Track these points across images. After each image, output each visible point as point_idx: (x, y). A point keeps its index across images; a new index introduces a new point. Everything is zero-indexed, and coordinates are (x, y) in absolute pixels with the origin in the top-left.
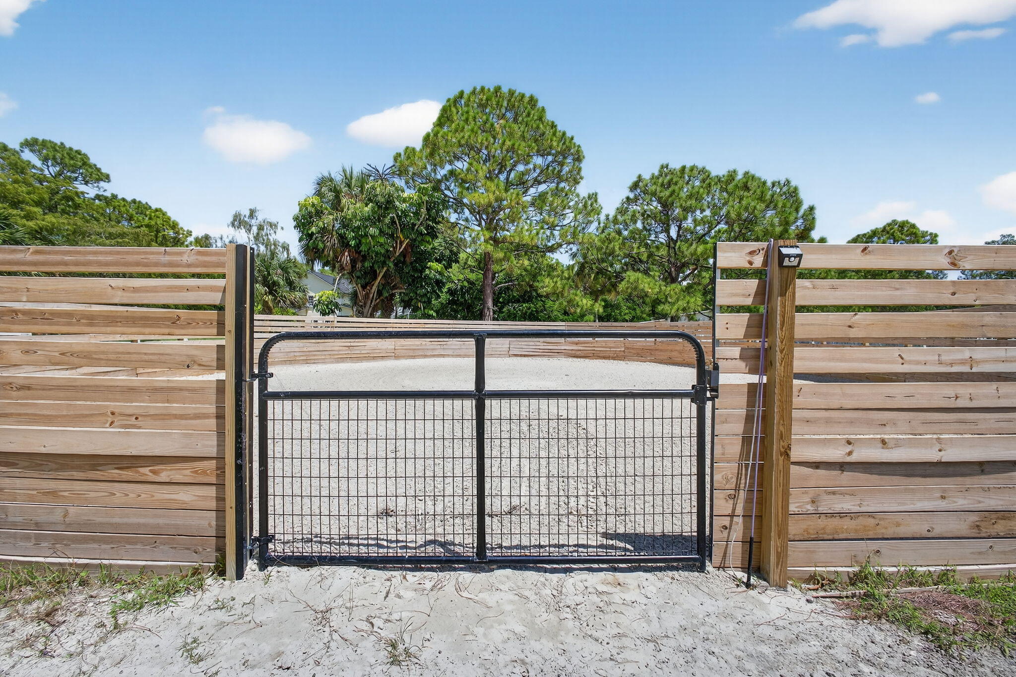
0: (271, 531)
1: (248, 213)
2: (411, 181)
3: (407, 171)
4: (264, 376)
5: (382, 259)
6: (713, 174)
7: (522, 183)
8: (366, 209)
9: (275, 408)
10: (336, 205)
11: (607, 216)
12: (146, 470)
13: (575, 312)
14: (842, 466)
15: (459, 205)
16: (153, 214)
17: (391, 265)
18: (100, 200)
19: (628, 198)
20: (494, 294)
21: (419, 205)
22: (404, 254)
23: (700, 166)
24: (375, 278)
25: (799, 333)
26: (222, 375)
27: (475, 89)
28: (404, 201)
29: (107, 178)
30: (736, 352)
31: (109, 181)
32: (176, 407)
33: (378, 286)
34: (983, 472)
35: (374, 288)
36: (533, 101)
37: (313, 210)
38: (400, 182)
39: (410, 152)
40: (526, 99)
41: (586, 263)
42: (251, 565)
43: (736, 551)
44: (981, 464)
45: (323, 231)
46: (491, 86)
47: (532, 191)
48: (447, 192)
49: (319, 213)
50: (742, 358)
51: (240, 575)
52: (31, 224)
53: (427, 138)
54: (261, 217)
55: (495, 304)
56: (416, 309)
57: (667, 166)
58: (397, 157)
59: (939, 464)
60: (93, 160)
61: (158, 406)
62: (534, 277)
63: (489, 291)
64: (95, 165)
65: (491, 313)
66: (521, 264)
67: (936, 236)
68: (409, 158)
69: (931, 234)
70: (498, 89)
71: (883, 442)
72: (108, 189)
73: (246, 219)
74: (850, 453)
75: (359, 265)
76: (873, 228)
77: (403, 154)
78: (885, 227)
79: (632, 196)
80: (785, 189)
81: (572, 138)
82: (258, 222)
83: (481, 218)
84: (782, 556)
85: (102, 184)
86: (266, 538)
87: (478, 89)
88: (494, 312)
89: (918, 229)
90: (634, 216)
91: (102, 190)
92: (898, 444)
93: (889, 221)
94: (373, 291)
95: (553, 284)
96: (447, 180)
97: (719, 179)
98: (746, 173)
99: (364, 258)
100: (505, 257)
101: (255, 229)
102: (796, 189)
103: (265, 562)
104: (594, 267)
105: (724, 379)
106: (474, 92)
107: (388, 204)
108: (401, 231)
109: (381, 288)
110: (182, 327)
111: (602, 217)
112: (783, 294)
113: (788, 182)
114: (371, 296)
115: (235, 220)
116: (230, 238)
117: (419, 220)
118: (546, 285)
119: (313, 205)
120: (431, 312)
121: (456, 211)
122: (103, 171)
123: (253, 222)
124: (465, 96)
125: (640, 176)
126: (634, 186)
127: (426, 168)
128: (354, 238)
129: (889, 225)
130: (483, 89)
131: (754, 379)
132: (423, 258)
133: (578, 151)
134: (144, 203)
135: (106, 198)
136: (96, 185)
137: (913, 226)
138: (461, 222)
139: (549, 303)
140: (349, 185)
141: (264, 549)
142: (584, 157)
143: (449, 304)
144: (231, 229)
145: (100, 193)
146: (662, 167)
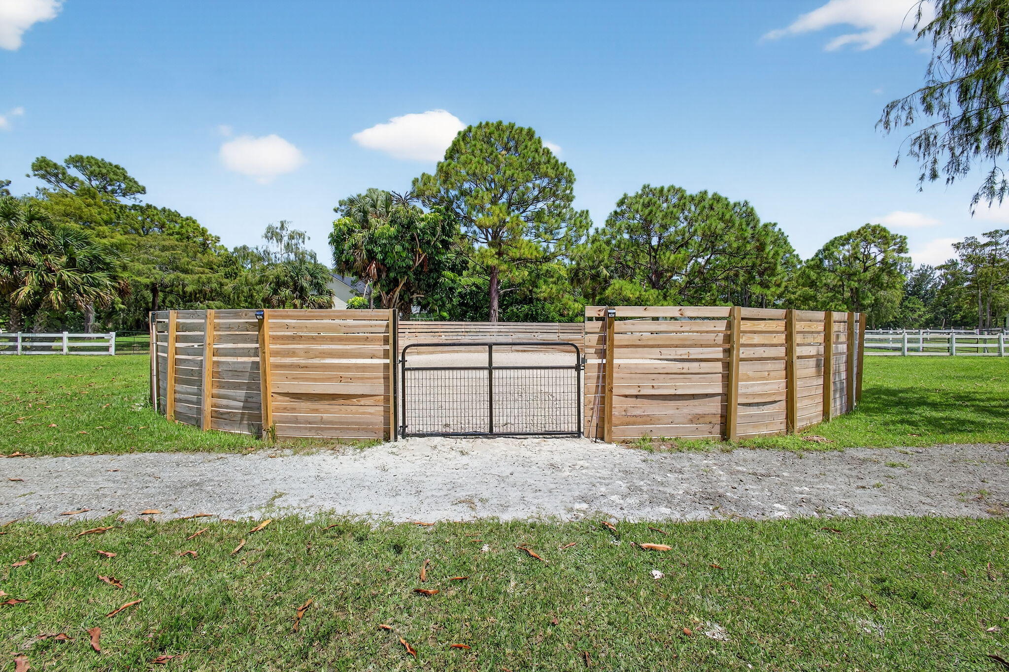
0: (406, 424)
1: (279, 225)
2: (427, 201)
3: (423, 195)
4: (403, 361)
5: (404, 270)
6: (688, 193)
7: (523, 203)
8: (392, 229)
9: (408, 374)
10: (365, 224)
11: (597, 230)
12: (355, 400)
13: (568, 314)
14: (637, 396)
15: (468, 221)
16: (184, 223)
17: (411, 274)
18: (135, 210)
19: (616, 212)
20: (499, 296)
21: (436, 224)
22: (421, 265)
23: (677, 187)
24: (398, 286)
25: (615, 343)
26: (387, 361)
27: (481, 123)
28: (423, 220)
29: (143, 191)
30: (593, 351)
31: (145, 193)
32: (367, 374)
33: (400, 292)
34: (694, 399)
35: (397, 293)
36: (530, 134)
37: (346, 229)
38: (419, 204)
39: (426, 178)
40: (524, 133)
41: (580, 269)
42: (399, 437)
43: (593, 431)
44: (693, 395)
45: (355, 246)
46: (494, 120)
47: (531, 208)
48: (458, 210)
49: (350, 231)
50: (595, 353)
51: (396, 439)
52: (105, 241)
53: (440, 168)
54: (291, 228)
55: (500, 307)
56: (432, 311)
57: (649, 186)
58: (415, 182)
59: (675, 395)
60: (130, 174)
61: (359, 374)
62: (535, 285)
63: (494, 294)
64: (133, 179)
65: (497, 315)
66: (521, 274)
67: (905, 238)
68: (425, 184)
69: (901, 237)
70: (500, 123)
71: (653, 386)
72: (143, 200)
73: (278, 230)
74: (639, 391)
75: (384, 276)
76: (850, 231)
77: (420, 179)
78: (859, 231)
79: (619, 210)
80: (744, 209)
81: (565, 164)
82: (289, 232)
83: (487, 231)
84: (610, 431)
85: (138, 196)
86: (404, 426)
87: (484, 123)
88: (499, 313)
89: (888, 232)
90: (620, 229)
91: (138, 201)
92: (659, 387)
93: (863, 225)
94: (395, 296)
95: (549, 290)
96: (458, 200)
97: (692, 198)
98: (715, 194)
99: (389, 270)
100: (508, 268)
101: (286, 239)
102: (752, 209)
103: (404, 436)
104: (587, 272)
105: (589, 361)
106: (480, 126)
107: (410, 225)
108: (420, 247)
109: (402, 294)
110: (369, 342)
111: (592, 232)
112: (609, 328)
113: (746, 204)
114: (394, 300)
115: (268, 232)
116: (264, 248)
117: (435, 236)
118: (544, 290)
119: (345, 225)
120: (445, 314)
121: (465, 225)
122: (140, 183)
123: (284, 232)
124: (473, 130)
125: (625, 195)
126: (621, 203)
127: (440, 192)
128: (381, 252)
129: (863, 228)
130: (487, 124)
131: (600, 361)
132: (438, 267)
133: (569, 175)
134: (173, 211)
135: (141, 208)
136: (133, 196)
137: (884, 230)
138: (470, 234)
139: (547, 305)
140: (374, 206)
141: (404, 430)
142: (575, 180)
143: (459, 305)
144: (265, 240)
145: (137, 204)
146: (644, 187)
